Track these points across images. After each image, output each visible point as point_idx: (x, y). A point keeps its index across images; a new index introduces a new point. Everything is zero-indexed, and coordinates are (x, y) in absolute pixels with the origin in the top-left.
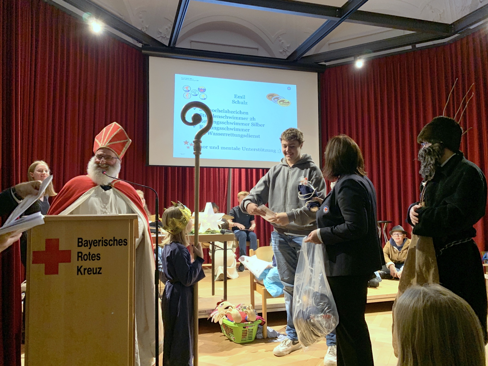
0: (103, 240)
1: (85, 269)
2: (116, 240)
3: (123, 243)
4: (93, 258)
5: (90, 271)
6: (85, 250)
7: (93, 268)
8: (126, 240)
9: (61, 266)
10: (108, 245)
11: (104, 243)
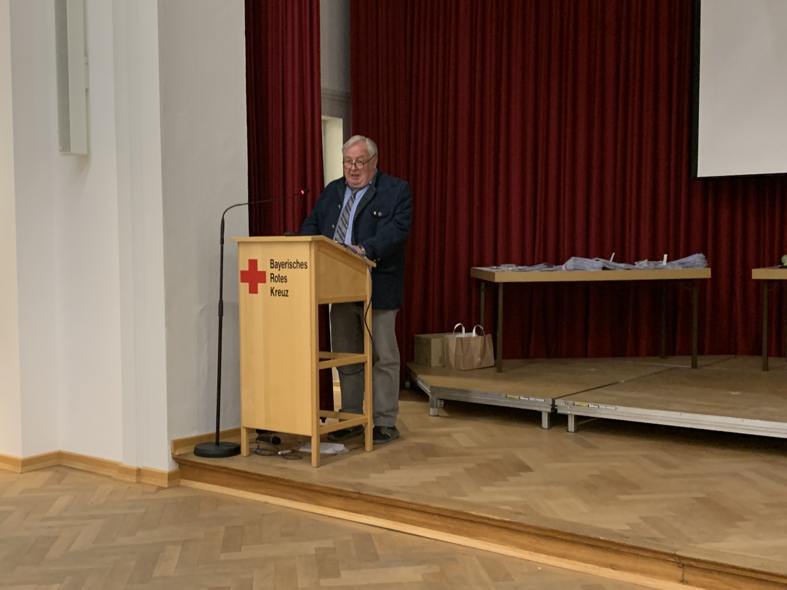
0: (288, 263)
1: (276, 291)
2: (299, 263)
3: (304, 266)
4: (282, 280)
5: (280, 293)
6: (276, 272)
7: (282, 291)
8: (306, 262)
9: (260, 285)
10: (293, 268)
11: (290, 266)
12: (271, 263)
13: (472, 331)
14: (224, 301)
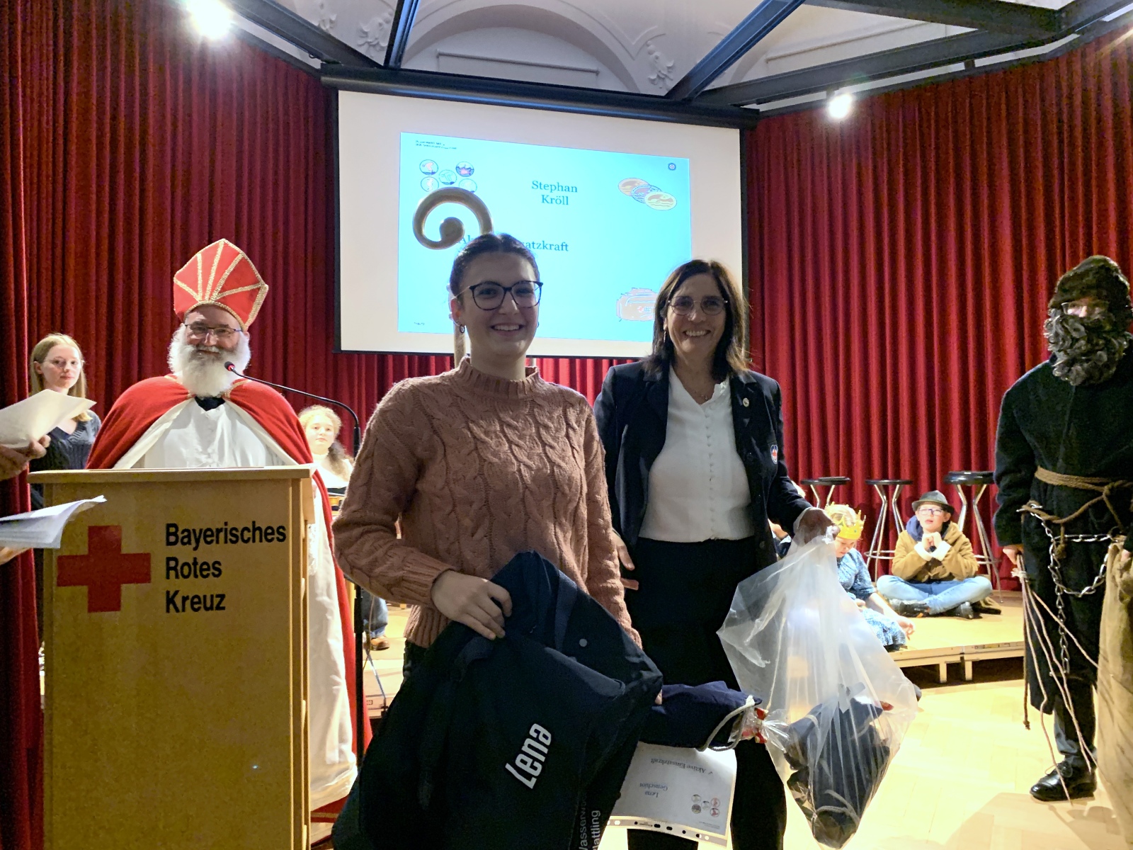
0: (226, 529)
1: (185, 599)
2: (259, 529)
3: (276, 535)
4: (205, 573)
5: (197, 603)
6: (184, 553)
7: (205, 597)
8: (284, 528)
9: (129, 589)
10: (240, 541)
11: (229, 537)
12: (169, 534)
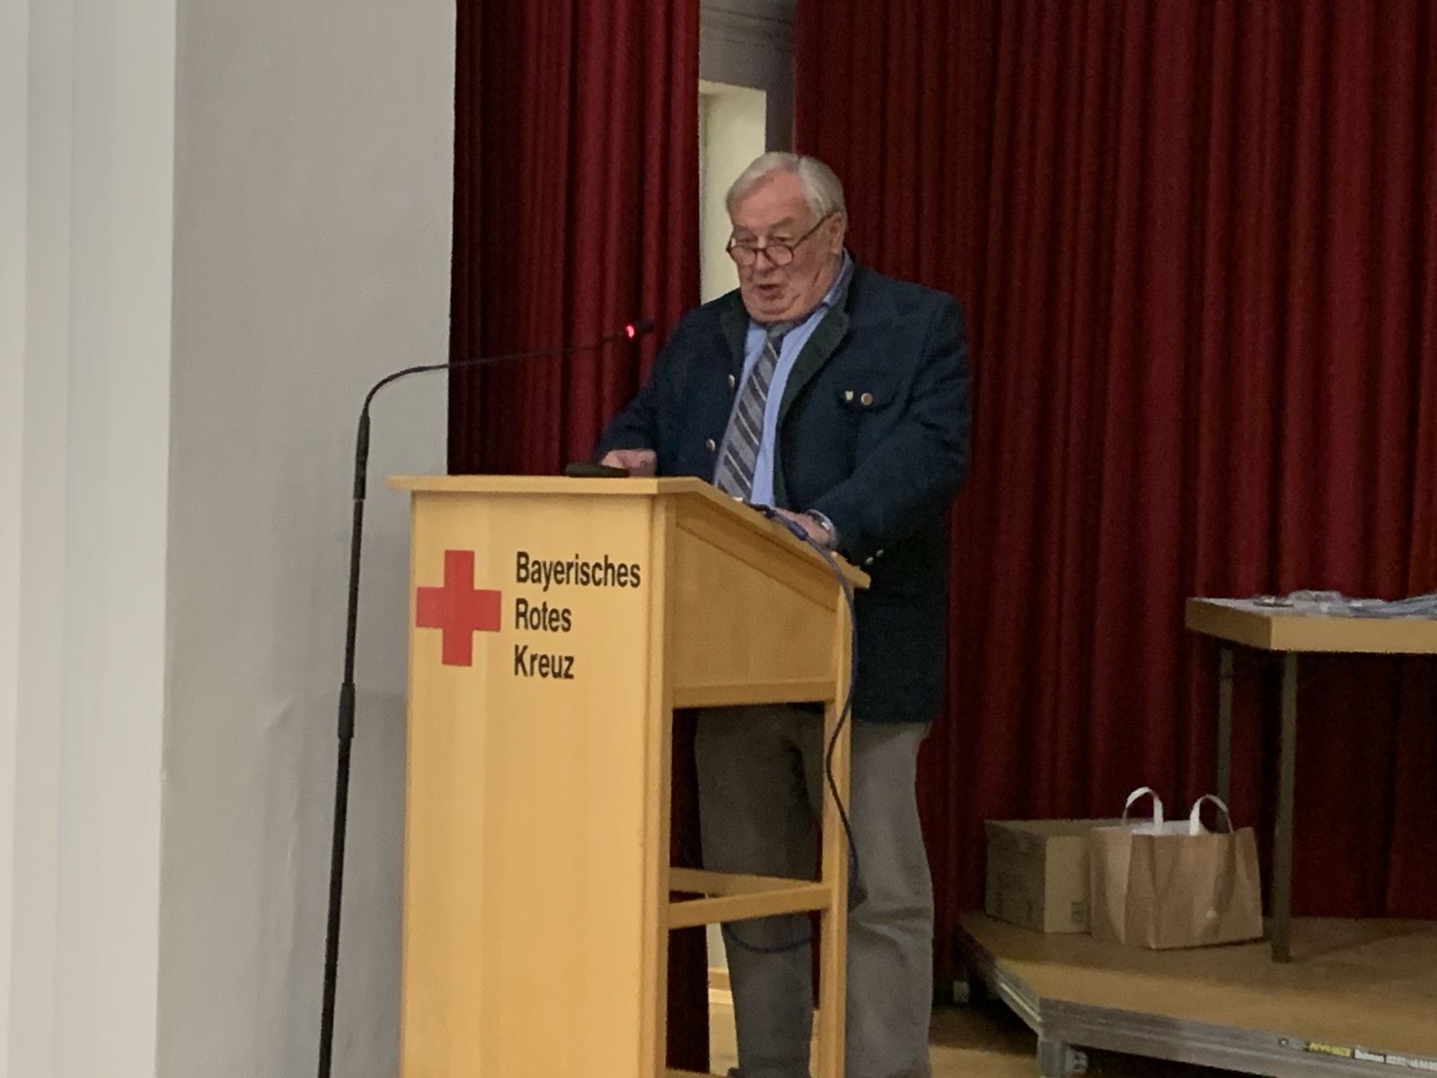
0: (577, 564)
1: (533, 658)
2: (612, 566)
3: (630, 578)
4: (554, 624)
5: (546, 665)
6: (534, 594)
7: (553, 658)
9: (480, 639)
10: (591, 583)
11: (580, 576)
12: (520, 566)
13: (1187, 817)
14: (357, 689)
